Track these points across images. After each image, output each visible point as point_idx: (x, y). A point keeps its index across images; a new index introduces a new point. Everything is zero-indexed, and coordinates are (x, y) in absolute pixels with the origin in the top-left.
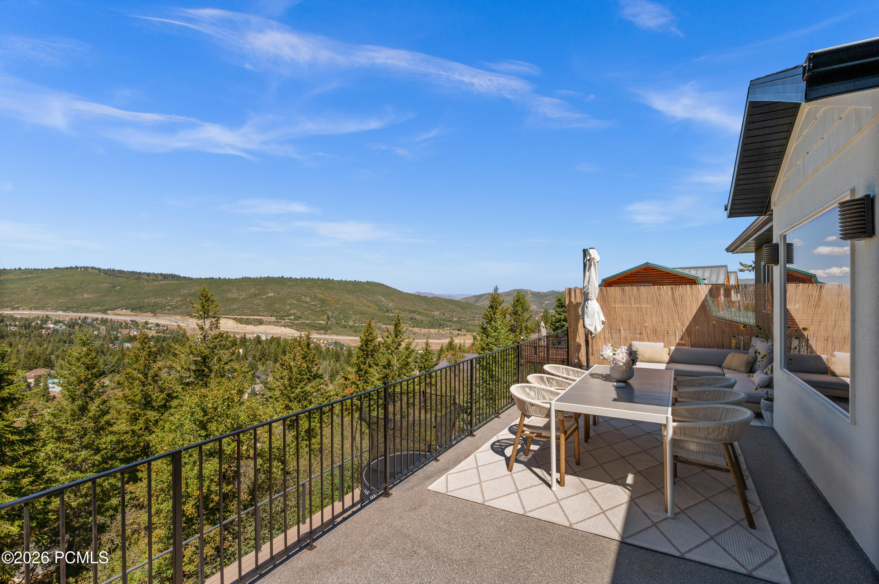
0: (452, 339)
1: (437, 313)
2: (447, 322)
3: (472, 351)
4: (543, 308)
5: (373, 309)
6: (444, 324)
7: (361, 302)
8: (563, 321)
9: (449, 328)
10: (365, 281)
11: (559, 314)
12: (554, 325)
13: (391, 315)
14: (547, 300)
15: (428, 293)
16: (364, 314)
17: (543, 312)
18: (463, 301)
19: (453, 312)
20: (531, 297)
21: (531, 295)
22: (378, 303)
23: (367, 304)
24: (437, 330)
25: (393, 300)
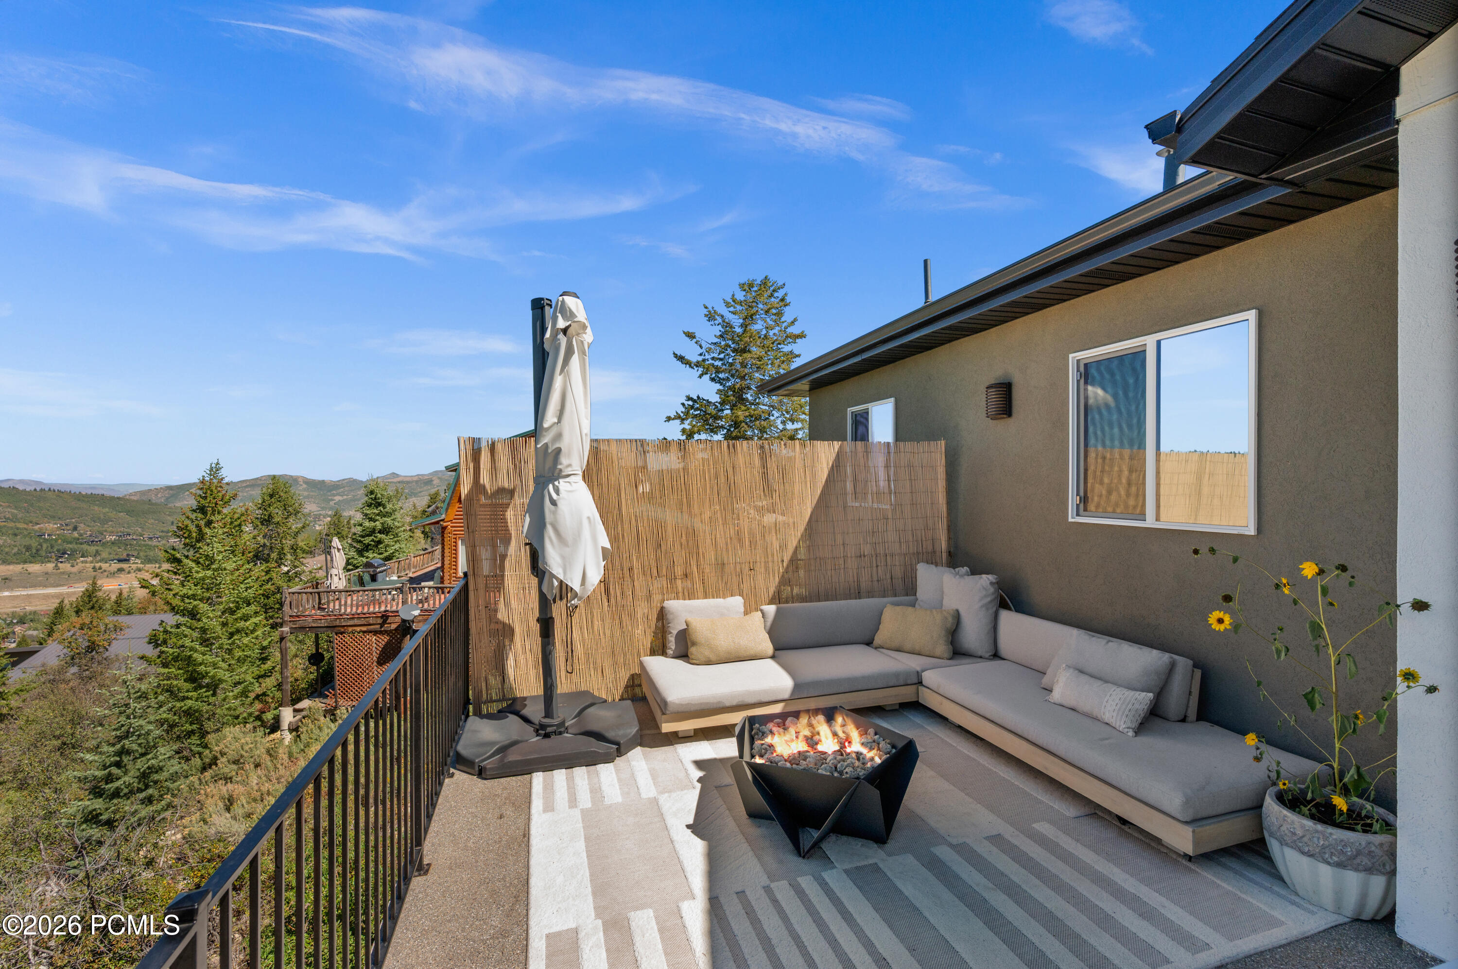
0: (94, 584)
1: (50, 526)
2: (85, 547)
3: (152, 608)
4: (331, 509)
6: (74, 551)
8: (380, 532)
9: (90, 559)
11: (371, 519)
12: (360, 542)
14: (338, 494)
15: (21, 481)
17: (330, 516)
18: (135, 498)
19: (104, 522)
20: (305, 490)
21: (305, 486)
24: (50, 566)
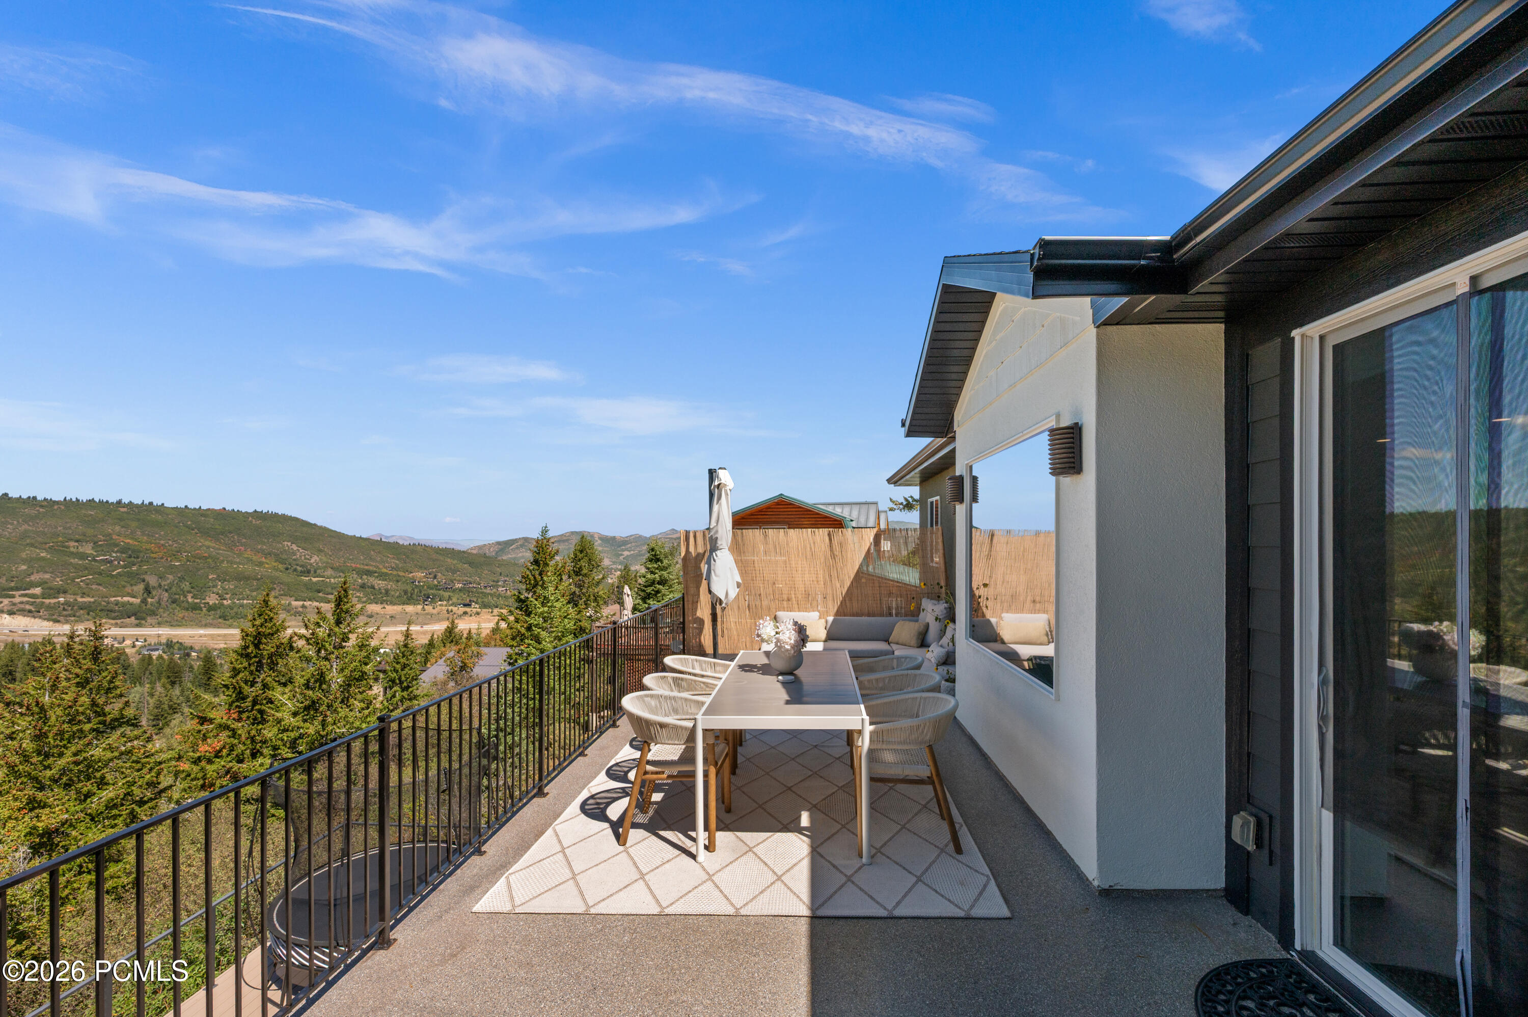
0: (453, 622)
1: (419, 575)
2: (441, 592)
3: (493, 643)
4: (621, 563)
5: (269, 567)
6: (434, 596)
7: (239, 555)
8: (659, 583)
9: (445, 603)
10: (251, 510)
11: (652, 573)
12: (644, 591)
13: (315, 580)
14: (626, 550)
15: (401, 537)
16: (247, 578)
17: (620, 570)
18: (474, 552)
19: (454, 572)
20: (600, 545)
21: (599, 542)
22: (284, 556)
23: (254, 558)
24: (420, 607)
25: (320, 551)
